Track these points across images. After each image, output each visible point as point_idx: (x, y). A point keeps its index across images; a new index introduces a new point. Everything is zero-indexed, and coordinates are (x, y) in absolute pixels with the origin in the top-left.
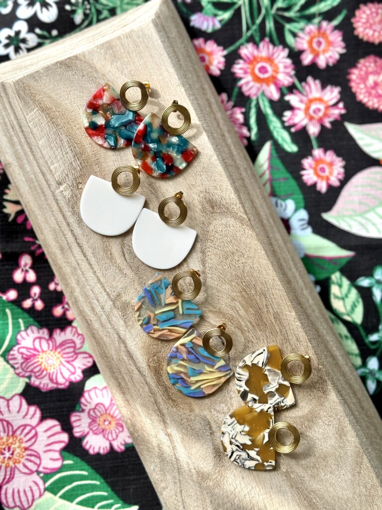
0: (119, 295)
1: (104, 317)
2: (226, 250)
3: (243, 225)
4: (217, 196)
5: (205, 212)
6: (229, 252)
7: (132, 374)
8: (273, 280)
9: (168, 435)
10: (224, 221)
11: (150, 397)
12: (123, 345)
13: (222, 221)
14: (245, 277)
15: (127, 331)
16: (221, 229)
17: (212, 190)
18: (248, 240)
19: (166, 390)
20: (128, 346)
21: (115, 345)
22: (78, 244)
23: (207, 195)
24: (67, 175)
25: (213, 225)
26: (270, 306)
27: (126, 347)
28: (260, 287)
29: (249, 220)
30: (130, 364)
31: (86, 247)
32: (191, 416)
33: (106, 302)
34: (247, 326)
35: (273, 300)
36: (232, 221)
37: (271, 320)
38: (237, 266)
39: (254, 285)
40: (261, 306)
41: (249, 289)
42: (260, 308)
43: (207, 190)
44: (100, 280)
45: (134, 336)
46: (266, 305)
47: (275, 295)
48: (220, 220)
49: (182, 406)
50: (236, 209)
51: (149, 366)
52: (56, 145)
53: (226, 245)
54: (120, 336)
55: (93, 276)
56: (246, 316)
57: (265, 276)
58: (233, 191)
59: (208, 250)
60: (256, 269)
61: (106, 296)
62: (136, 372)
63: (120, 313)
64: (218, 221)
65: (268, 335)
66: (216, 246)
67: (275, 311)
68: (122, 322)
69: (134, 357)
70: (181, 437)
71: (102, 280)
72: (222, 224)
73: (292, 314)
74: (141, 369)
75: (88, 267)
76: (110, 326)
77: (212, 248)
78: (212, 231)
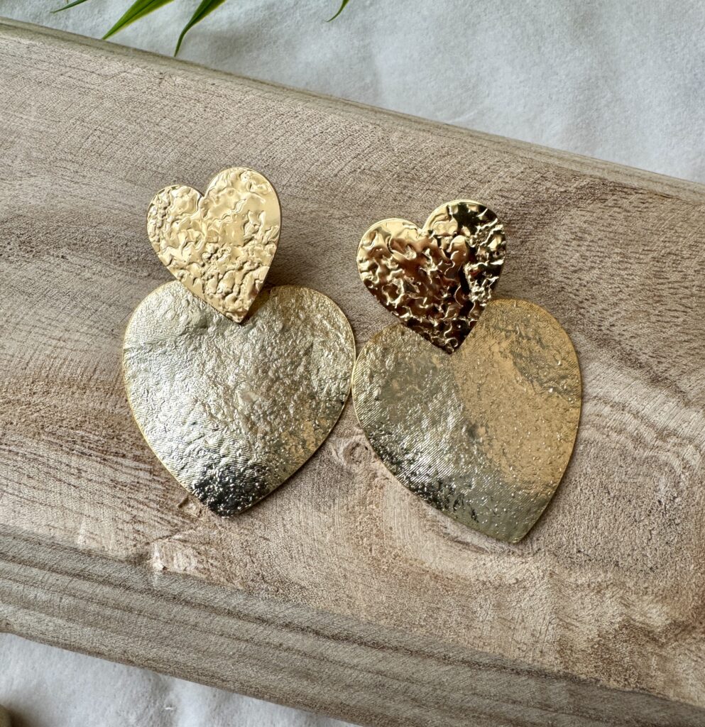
0: (562, 649)
2: (637, 284)
3: (606, 200)
6: (647, 282)
10: (563, 234)
13: (561, 237)
16: (577, 256)
18: (651, 218)
22: (335, 638)
24: (135, 520)
25: (554, 265)
36: (576, 217)
38: (694, 291)
50: (555, 187)
52: (33, 483)
53: (624, 273)
66: (612, 300)
72: (568, 244)
77: (611, 312)
78: (568, 278)
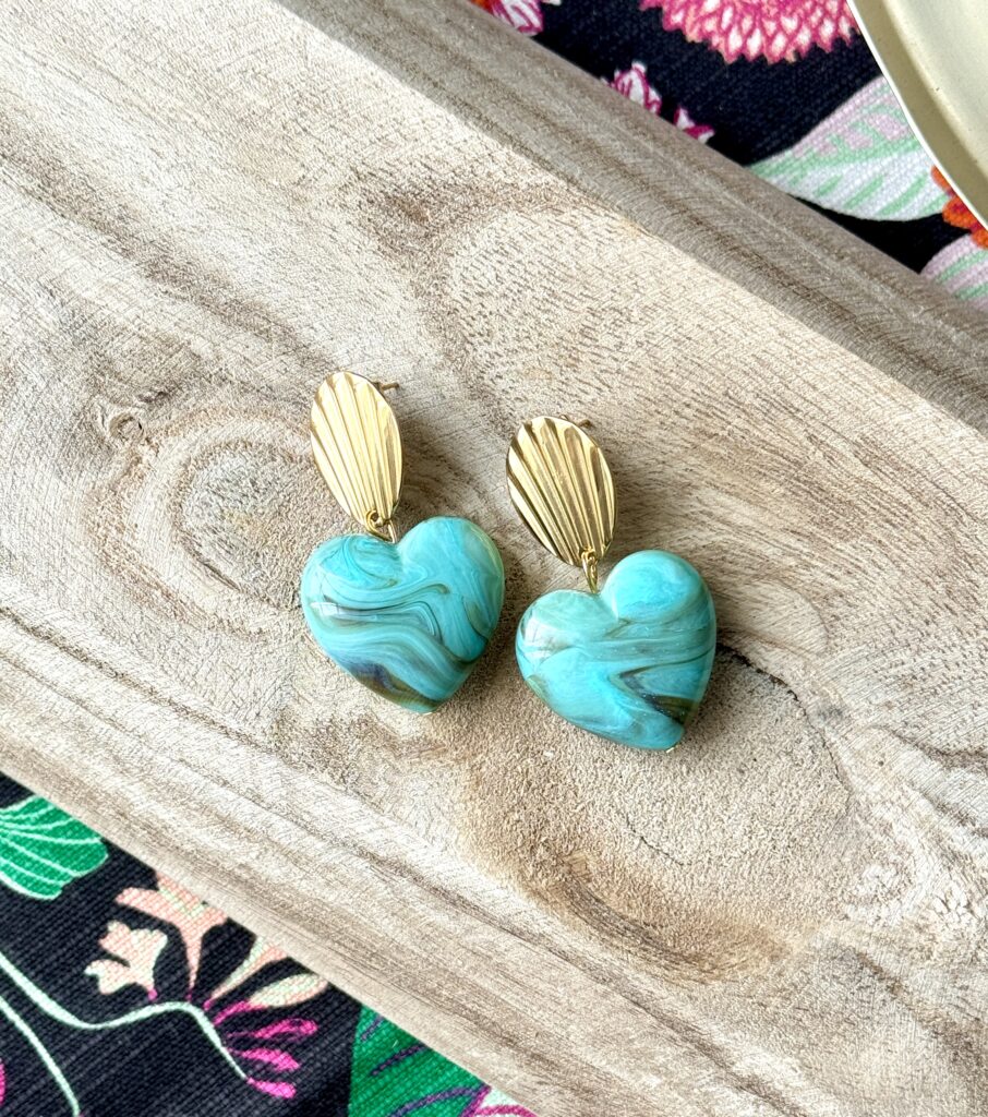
0: (282, 719)
1: (281, 825)
2: (552, 335)
3: (561, 212)
4: (407, 170)
5: (404, 250)
6: (568, 336)
7: (496, 960)
8: (782, 334)
9: (749, 1086)
10: (484, 239)
11: (605, 995)
12: (403, 882)
13: (480, 244)
14: (676, 388)
15: (388, 822)
16: (491, 275)
17: (379, 159)
18: (610, 255)
19: (647, 939)
20: (424, 872)
21: (379, 896)
23: (371, 185)
25: (456, 277)
26: (826, 432)
27: (417, 879)
28: (750, 388)
29: (570, 181)
30: (469, 931)
31: (67, 623)
32: (787, 974)
33: (253, 768)
34: (788, 551)
35: (826, 406)
36: (510, 224)
37: (858, 480)
38: (624, 367)
39: (726, 394)
40: (797, 452)
41: (717, 421)
42: (796, 463)
43: (360, 169)
44: (185, 708)
45: (422, 825)
46: (810, 438)
47: (820, 386)
48: (467, 243)
49: (734, 960)
50: (501, 175)
51: (536, 893)
53: (543, 317)
54: (373, 857)
55: (157, 707)
56: (765, 518)
57: (745, 341)
58: (452, 117)
59: (492, 372)
60: (696, 334)
61: (242, 750)
62: (505, 941)
63: (325, 777)
64: (464, 253)
65: (879, 537)
66: (513, 345)
67: (855, 437)
68: (352, 804)
69: (468, 896)
70: (795, 1062)
71: (192, 701)
72: (486, 255)
73: (918, 410)
74: (517, 923)
75: (119, 688)
76: (320, 845)
77: (504, 359)
78: (467, 300)
